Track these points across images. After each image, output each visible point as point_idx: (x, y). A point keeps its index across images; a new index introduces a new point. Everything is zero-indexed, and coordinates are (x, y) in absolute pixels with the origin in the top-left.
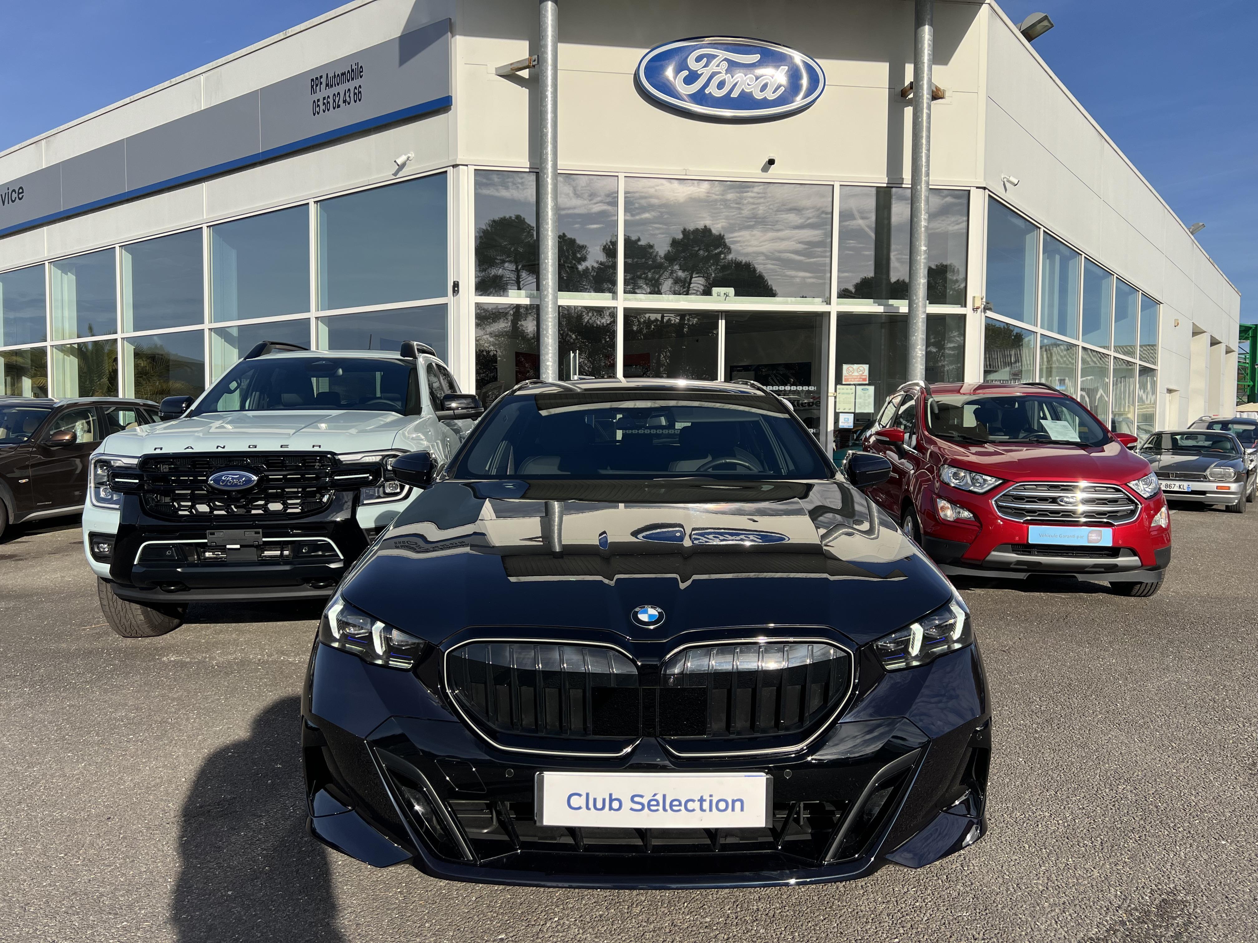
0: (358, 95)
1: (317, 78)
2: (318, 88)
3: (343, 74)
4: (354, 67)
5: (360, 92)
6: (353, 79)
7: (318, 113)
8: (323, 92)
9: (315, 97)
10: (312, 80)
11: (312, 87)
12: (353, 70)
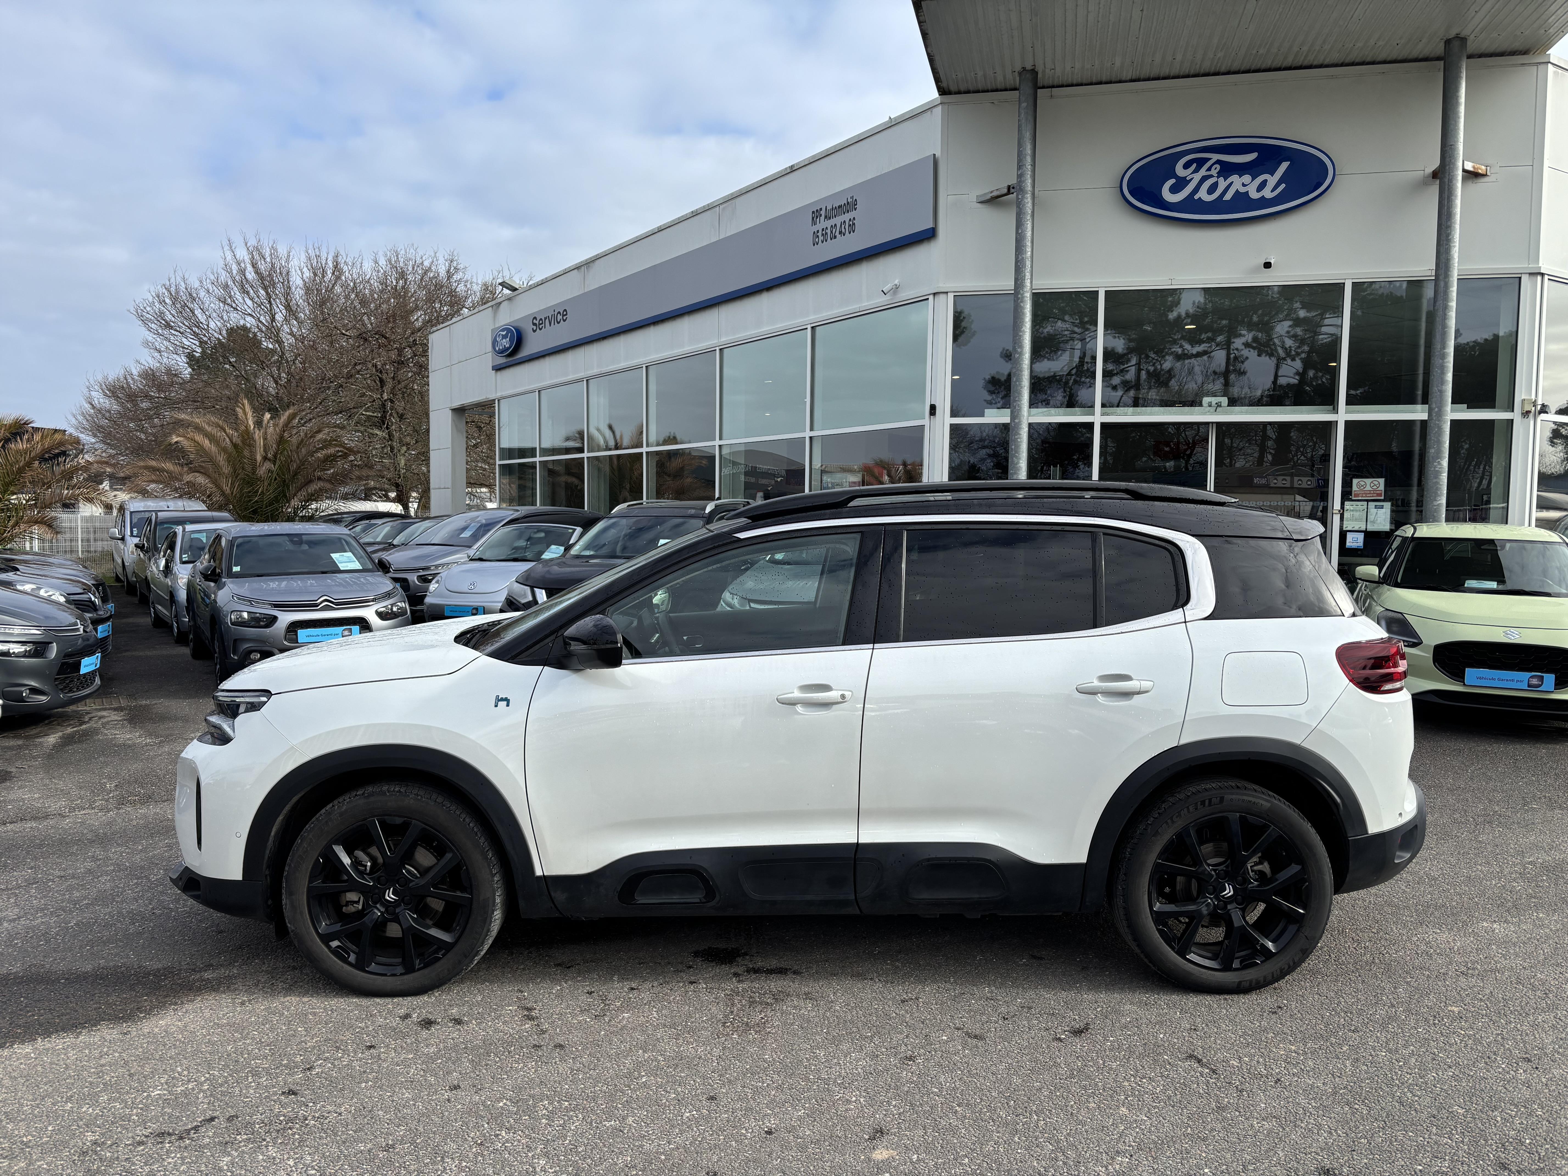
0: (852, 227)
1: (817, 210)
2: (818, 220)
3: (840, 207)
4: (849, 200)
5: (854, 224)
6: (848, 212)
7: (817, 244)
8: (823, 224)
9: (815, 228)
10: (813, 212)
11: (813, 218)
12: (848, 203)
